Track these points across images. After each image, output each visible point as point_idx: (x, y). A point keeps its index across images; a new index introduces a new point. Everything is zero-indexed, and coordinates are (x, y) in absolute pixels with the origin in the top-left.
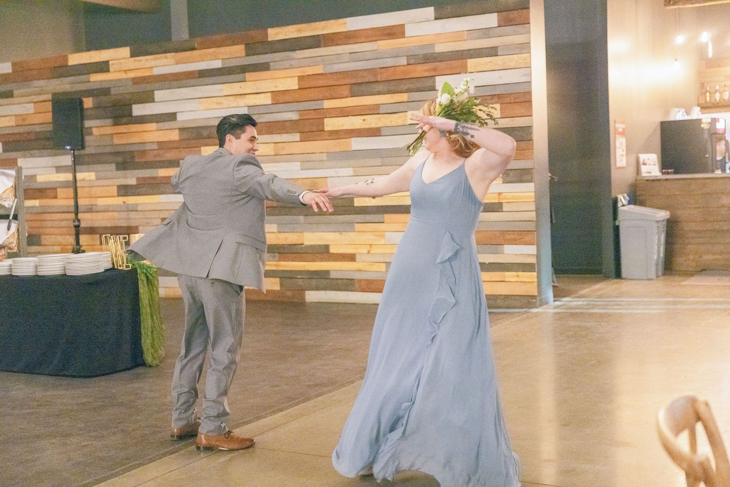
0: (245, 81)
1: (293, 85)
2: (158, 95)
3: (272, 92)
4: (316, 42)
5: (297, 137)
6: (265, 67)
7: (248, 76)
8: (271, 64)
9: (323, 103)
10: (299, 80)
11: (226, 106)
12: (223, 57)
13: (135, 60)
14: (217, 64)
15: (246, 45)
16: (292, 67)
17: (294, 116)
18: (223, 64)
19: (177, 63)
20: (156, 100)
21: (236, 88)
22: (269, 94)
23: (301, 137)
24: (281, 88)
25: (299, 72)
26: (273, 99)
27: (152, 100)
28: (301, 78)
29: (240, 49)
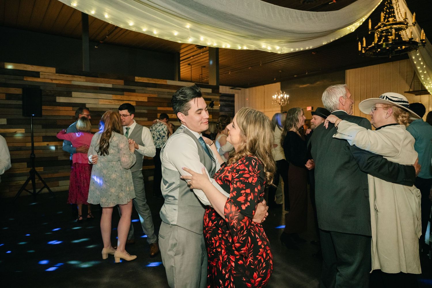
0: (124, 95)
1: (146, 100)
2: (74, 94)
3: (136, 101)
4: (155, 86)
5: (146, 119)
6: (133, 91)
7: (125, 93)
8: (136, 90)
9: (157, 108)
10: (148, 99)
11: (113, 104)
12: (113, 84)
13: (59, 75)
14: (110, 86)
15: (125, 81)
16: (145, 93)
17: (145, 111)
18: (113, 86)
19: (86, 81)
20: (73, 96)
21: (119, 97)
22: (135, 102)
23: (148, 119)
24: (140, 100)
25: (148, 95)
26: (136, 104)
27: (71, 96)
28: (148, 98)
29: (121, 82)
